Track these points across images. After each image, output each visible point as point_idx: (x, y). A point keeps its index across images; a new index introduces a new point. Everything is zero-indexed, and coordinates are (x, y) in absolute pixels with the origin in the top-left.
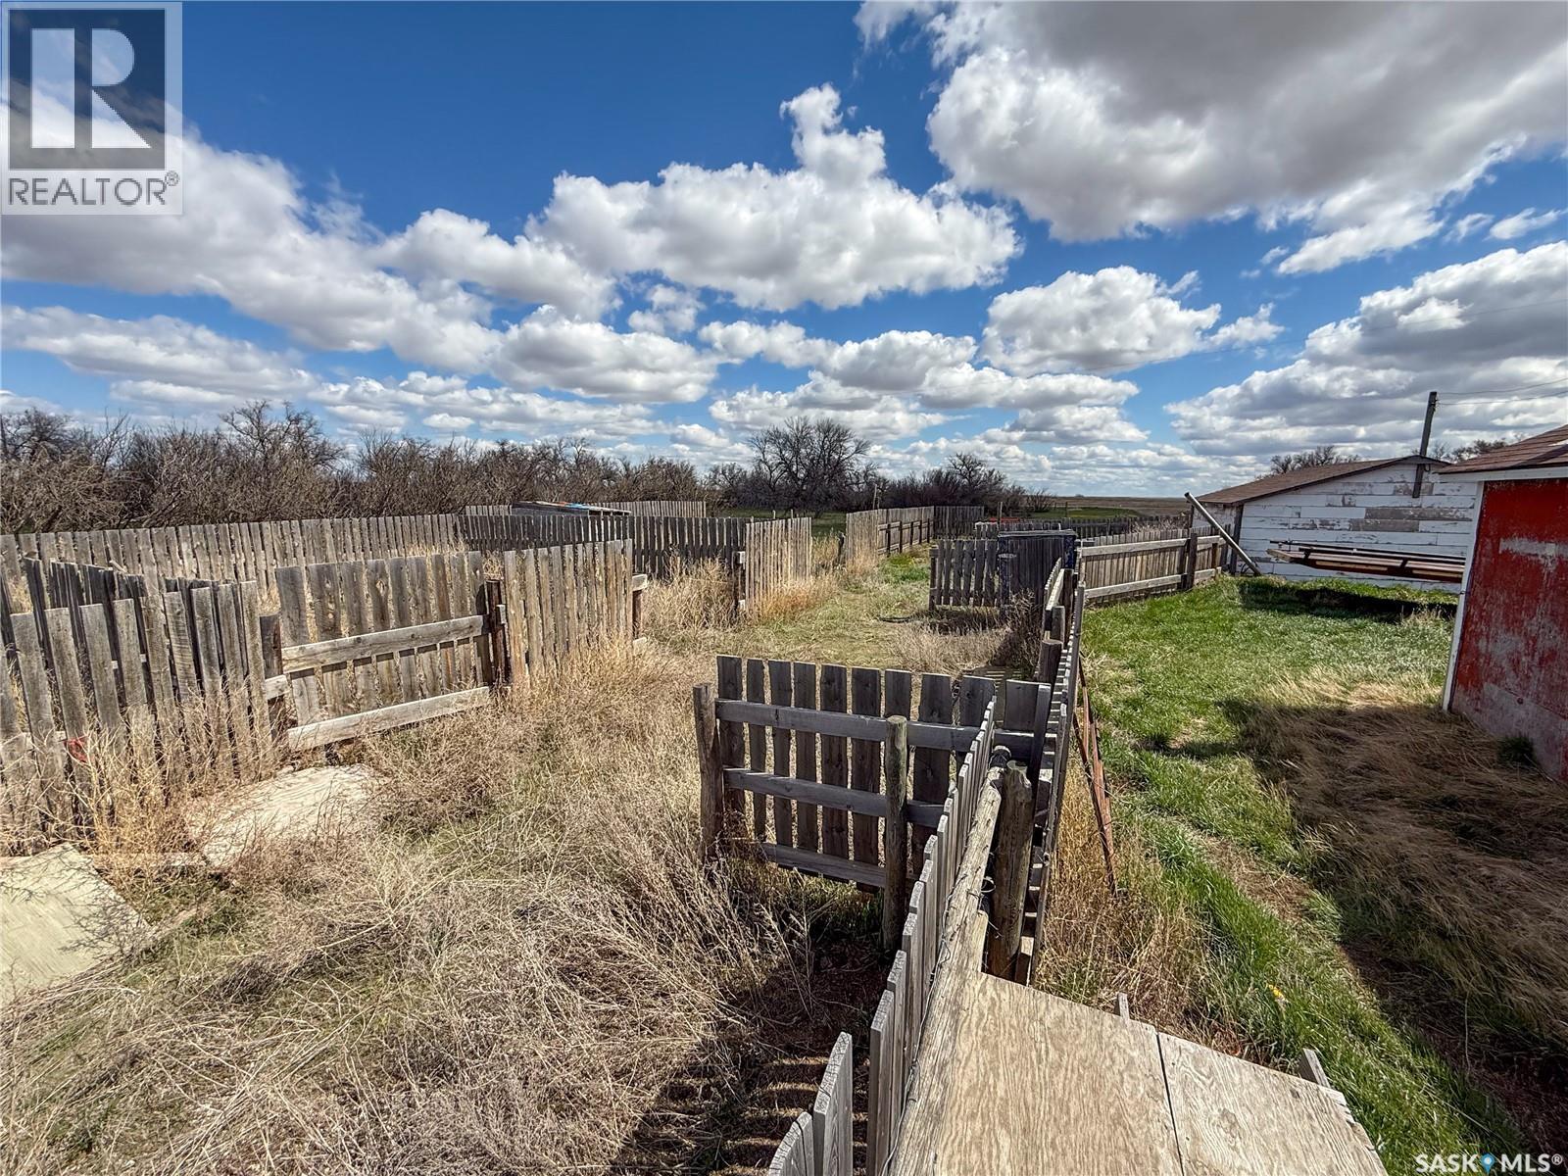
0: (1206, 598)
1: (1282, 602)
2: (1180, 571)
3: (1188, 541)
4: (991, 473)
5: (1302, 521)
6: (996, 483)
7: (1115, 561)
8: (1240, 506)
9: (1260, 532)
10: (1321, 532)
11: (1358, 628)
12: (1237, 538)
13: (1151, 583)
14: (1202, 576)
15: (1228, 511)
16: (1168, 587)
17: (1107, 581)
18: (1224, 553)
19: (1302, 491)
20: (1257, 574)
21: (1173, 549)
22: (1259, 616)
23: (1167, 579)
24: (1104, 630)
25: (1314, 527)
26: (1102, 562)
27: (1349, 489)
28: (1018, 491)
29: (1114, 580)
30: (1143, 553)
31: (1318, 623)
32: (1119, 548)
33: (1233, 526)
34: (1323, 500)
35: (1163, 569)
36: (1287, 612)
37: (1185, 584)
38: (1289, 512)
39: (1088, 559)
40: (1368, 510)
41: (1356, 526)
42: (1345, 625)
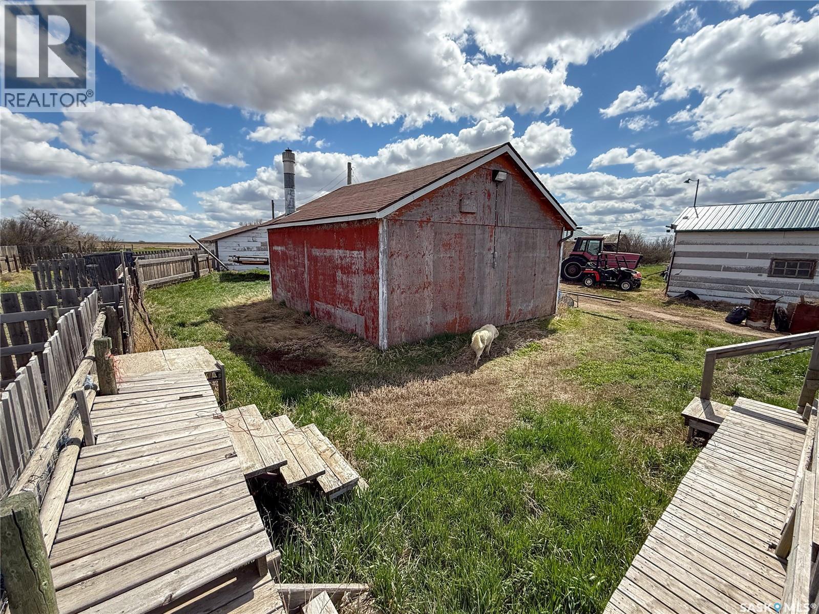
0: (206, 281)
1: (235, 278)
2: (193, 270)
3: (194, 257)
4: (66, 224)
5: (240, 248)
6: (72, 231)
7: (159, 267)
8: (216, 242)
9: (226, 253)
10: (248, 252)
11: (257, 284)
12: (217, 256)
13: (180, 276)
14: (203, 272)
15: (212, 244)
16: (189, 277)
17: (156, 276)
18: (214, 263)
19: (239, 235)
20: (228, 270)
21: (188, 260)
22: (225, 284)
23: (187, 274)
24: (157, 296)
25: (245, 250)
26: (152, 267)
27: (254, 235)
28: (92, 238)
29: (160, 276)
30: (172, 262)
31: (245, 283)
32: (159, 260)
33: (215, 251)
34: (246, 239)
35: (184, 269)
36: (236, 282)
37: (196, 276)
38: (235, 244)
39: (143, 266)
40: (261, 243)
41: (259, 249)
42: (253, 283)
